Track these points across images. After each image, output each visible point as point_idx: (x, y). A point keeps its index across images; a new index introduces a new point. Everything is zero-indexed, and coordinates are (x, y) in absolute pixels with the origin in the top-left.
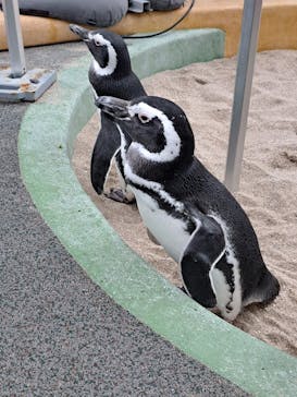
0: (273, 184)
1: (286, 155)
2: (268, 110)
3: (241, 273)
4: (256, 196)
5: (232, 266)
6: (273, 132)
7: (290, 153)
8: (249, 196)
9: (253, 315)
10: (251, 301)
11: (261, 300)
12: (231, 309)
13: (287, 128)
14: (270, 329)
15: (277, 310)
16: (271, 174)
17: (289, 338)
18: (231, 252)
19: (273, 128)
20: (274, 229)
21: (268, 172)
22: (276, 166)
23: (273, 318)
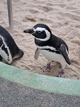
0: (23, 26)
1: (26, 18)
2: (22, 6)
3: (10, 50)
4: (19, 30)
5: (7, 48)
6: (24, 12)
7: (28, 17)
8: (17, 30)
9: (17, 61)
10: (15, 57)
11: (18, 57)
12: (9, 60)
13: (27, 11)
14: (22, 64)
15: (24, 59)
16: (23, 23)
17: (26, 65)
18: (6, 45)
19: (24, 11)
20: (23, 38)
21: (22, 23)
22: (24, 21)
23: (23, 61)
